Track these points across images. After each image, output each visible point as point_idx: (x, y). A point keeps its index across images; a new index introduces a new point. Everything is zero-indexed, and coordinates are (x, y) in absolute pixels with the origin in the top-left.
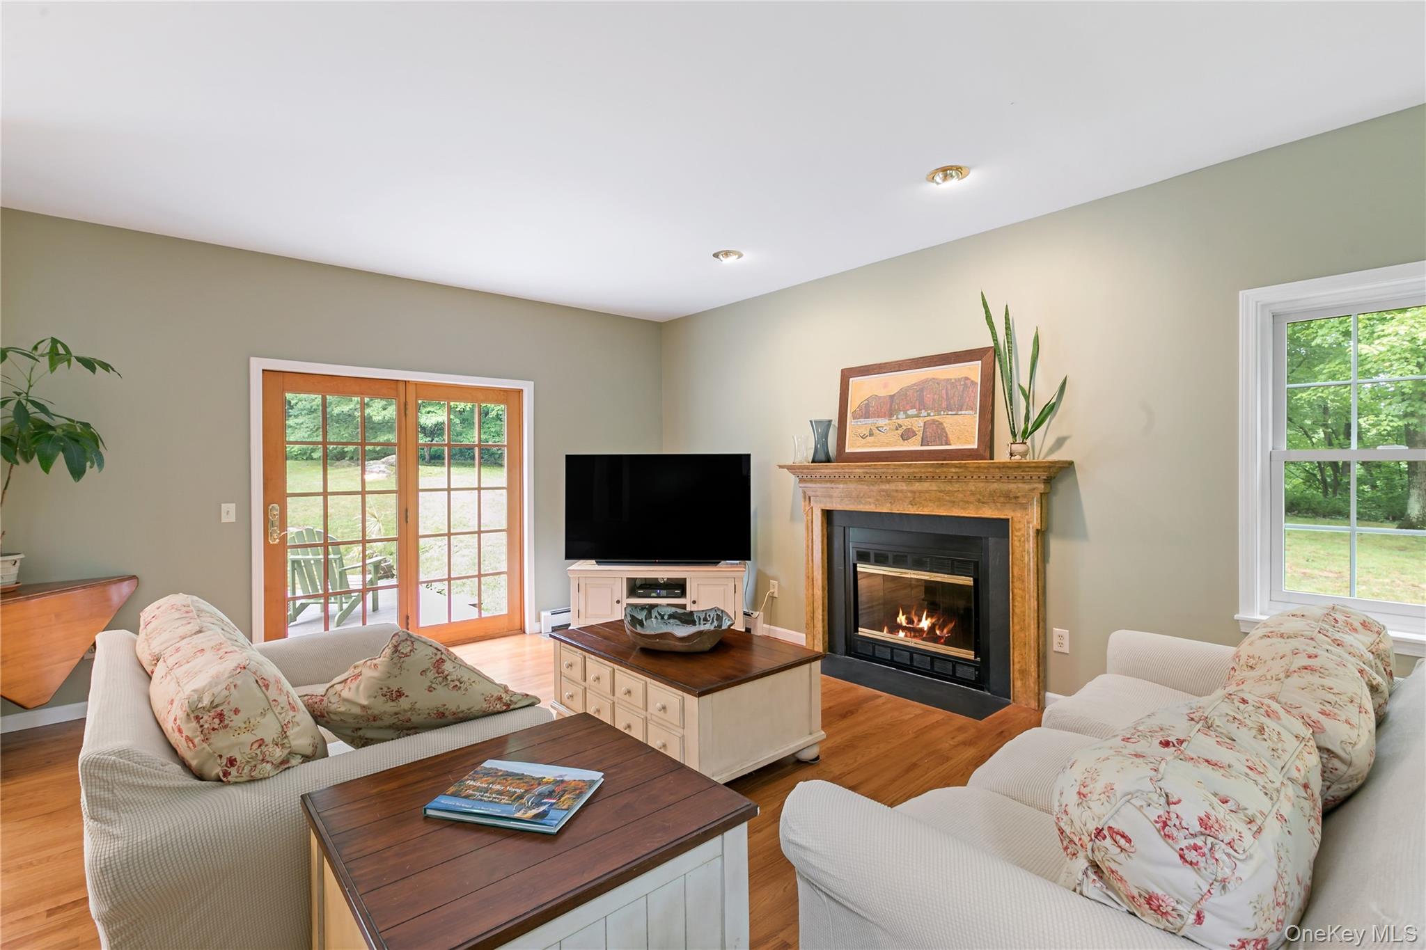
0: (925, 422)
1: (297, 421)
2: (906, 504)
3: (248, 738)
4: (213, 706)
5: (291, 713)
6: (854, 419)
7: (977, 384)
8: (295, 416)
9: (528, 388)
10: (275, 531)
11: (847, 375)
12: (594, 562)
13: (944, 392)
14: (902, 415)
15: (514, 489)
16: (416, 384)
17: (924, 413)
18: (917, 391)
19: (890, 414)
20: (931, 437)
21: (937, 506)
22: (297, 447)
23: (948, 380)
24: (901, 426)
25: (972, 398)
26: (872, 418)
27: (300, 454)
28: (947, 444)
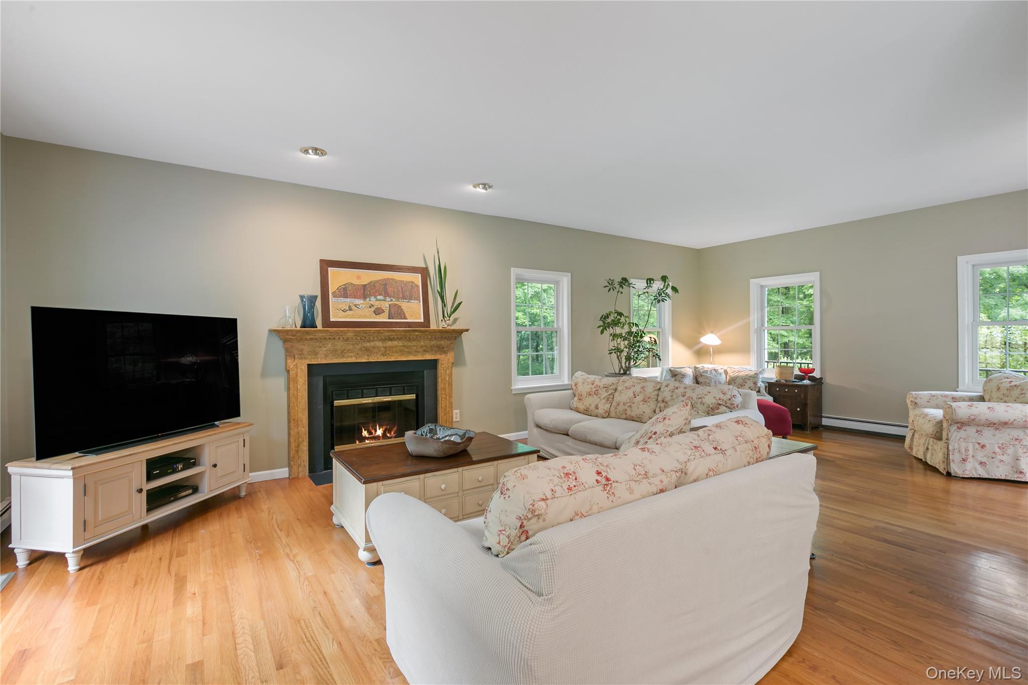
0: (389, 305)
2: (379, 355)
6: (334, 297)
7: (418, 286)
11: (326, 265)
13: (400, 288)
14: (373, 299)
17: (388, 299)
18: (382, 285)
19: (364, 297)
20: (394, 314)
21: (400, 355)
23: (402, 281)
24: (373, 306)
25: (417, 294)
26: (350, 298)
28: (405, 319)
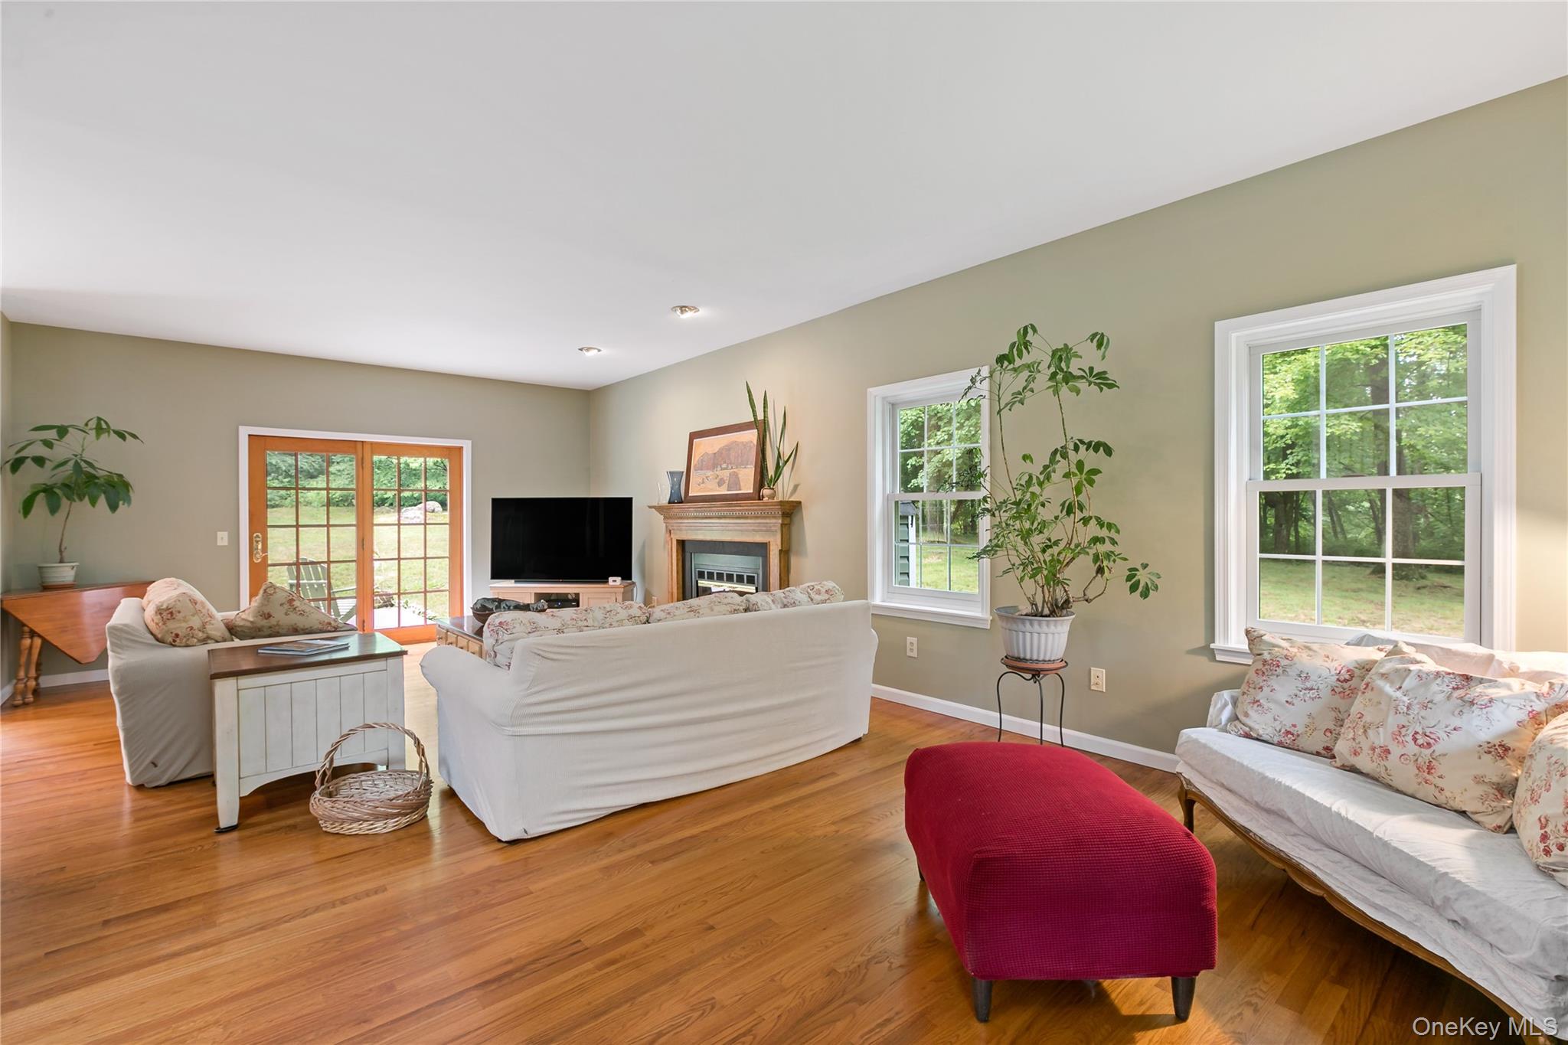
0: (730, 474)
1: (338, 467)
2: (719, 534)
3: (184, 625)
4: (168, 609)
5: (209, 619)
6: (694, 470)
7: (755, 446)
8: (338, 463)
9: (467, 445)
10: (258, 553)
11: (694, 435)
12: (513, 581)
13: (739, 451)
14: (719, 468)
15: (455, 526)
16: (372, 444)
17: (729, 466)
18: (725, 451)
19: (714, 467)
20: (732, 484)
21: (734, 535)
22: (339, 493)
23: (742, 443)
24: (718, 476)
25: (753, 456)
26: (704, 469)
27: (342, 500)
28: (740, 490)
